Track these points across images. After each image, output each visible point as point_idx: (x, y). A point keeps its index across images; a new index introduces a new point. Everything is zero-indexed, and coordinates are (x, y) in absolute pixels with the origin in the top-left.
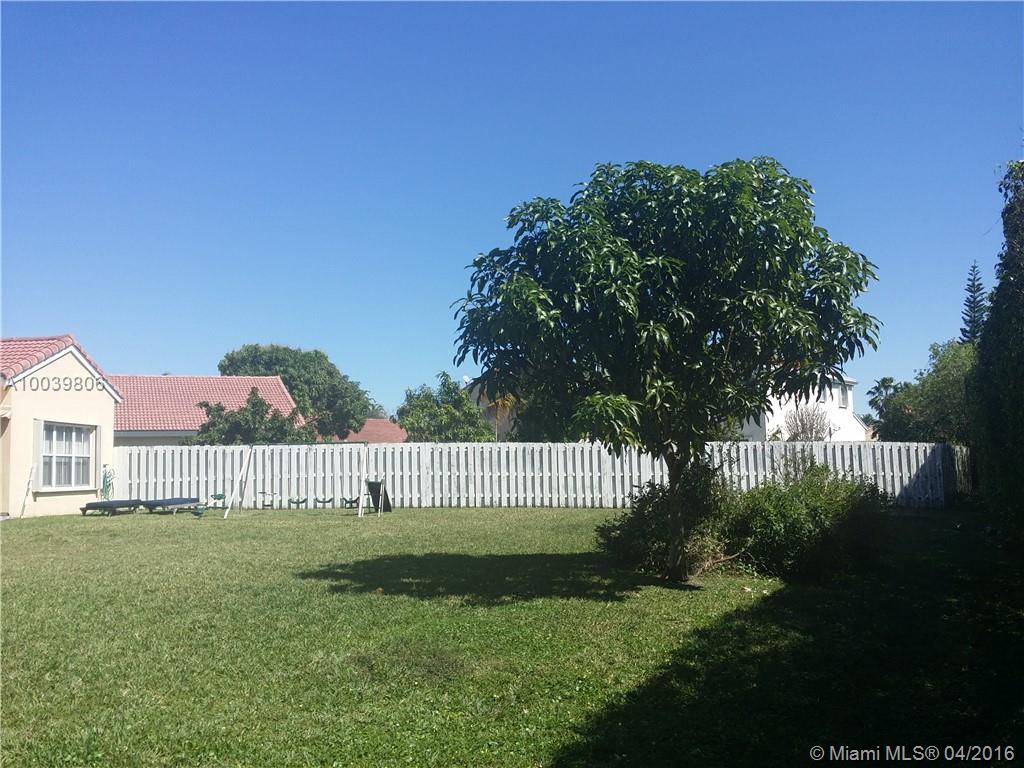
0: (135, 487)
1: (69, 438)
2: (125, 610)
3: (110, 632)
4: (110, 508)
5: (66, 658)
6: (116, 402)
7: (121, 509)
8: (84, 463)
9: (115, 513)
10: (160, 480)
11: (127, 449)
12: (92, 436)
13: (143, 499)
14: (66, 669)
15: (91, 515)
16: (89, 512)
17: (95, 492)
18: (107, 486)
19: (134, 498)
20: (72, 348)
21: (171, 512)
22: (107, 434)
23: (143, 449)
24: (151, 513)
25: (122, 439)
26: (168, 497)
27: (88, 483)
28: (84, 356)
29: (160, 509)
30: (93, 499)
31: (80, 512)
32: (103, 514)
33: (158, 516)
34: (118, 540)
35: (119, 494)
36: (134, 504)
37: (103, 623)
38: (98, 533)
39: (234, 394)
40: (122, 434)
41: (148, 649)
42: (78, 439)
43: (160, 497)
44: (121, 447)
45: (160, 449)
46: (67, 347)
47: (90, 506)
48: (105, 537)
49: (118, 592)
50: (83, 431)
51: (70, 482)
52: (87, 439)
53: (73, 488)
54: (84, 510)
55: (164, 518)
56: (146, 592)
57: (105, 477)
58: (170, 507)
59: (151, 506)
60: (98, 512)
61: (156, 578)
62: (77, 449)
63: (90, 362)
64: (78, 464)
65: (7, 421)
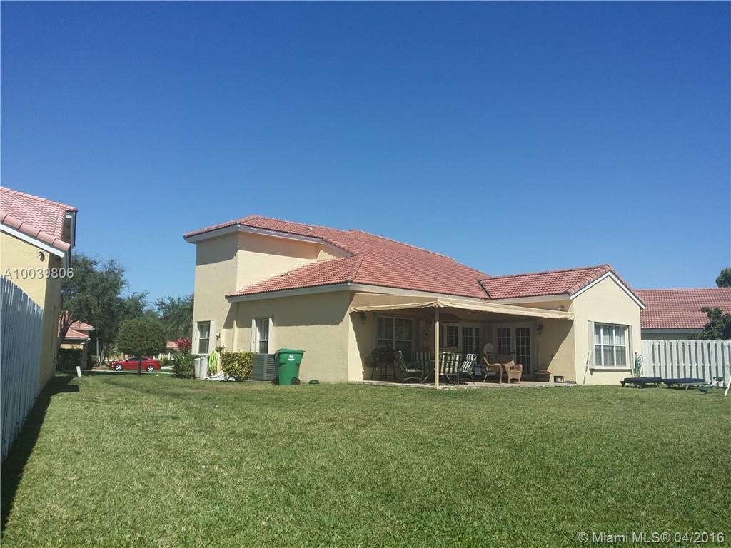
0: (657, 369)
1: (611, 334)
2: (647, 455)
3: (636, 469)
4: (640, 383)
5: (605, 483)
6: (641, 308)
7: (649, 384)
8: (622, 351)
9: (644, 386)
10: (675, 365)
11: (649, 342)
12: (626, 332)
13: (663, 377)
14: (605, 490)
15: (628, 387)
16: (626, 384)
17: (630, 371)
18: (638, 367)
19: (658, 376)
20: (610, 273)
21: (684, 388)
22: (637, 332)
23: (662, 342)
24: (669, 388)
25: (646, 334)
26: (682, 377)
27: (625, 364)
28: (618, 278)
29: (677, 385)
30: (628, 375)
31: (621, 384)
32: (636, 387)
33: (674, 391)
34: (645, 405)
35: (646, 373)
36: (657, 381)
37: (631, 462)
38: (631, 399)
40: (645, 331)
41: (661, 485)
42: (617, 334)
43: (676, 377)
44: (646, 340)
45: (674, 342)
46: (606, 273)
47: (627, 380)
48: (637, 403)
49: (643, 442)
50: (621, 329)
51: (613, 364)
52: (623, 334)
53: (616, 367)
54: (623, 383)
55: (679, 393)
56: (662, 444)
57: (636, 361)
58: (683, 384)
59: (669, 383)
60: (632, 385)
61: (670, 435)
62: (617, 342)
63: (622, 282)
64: (617, 351)
65: (571, 322)
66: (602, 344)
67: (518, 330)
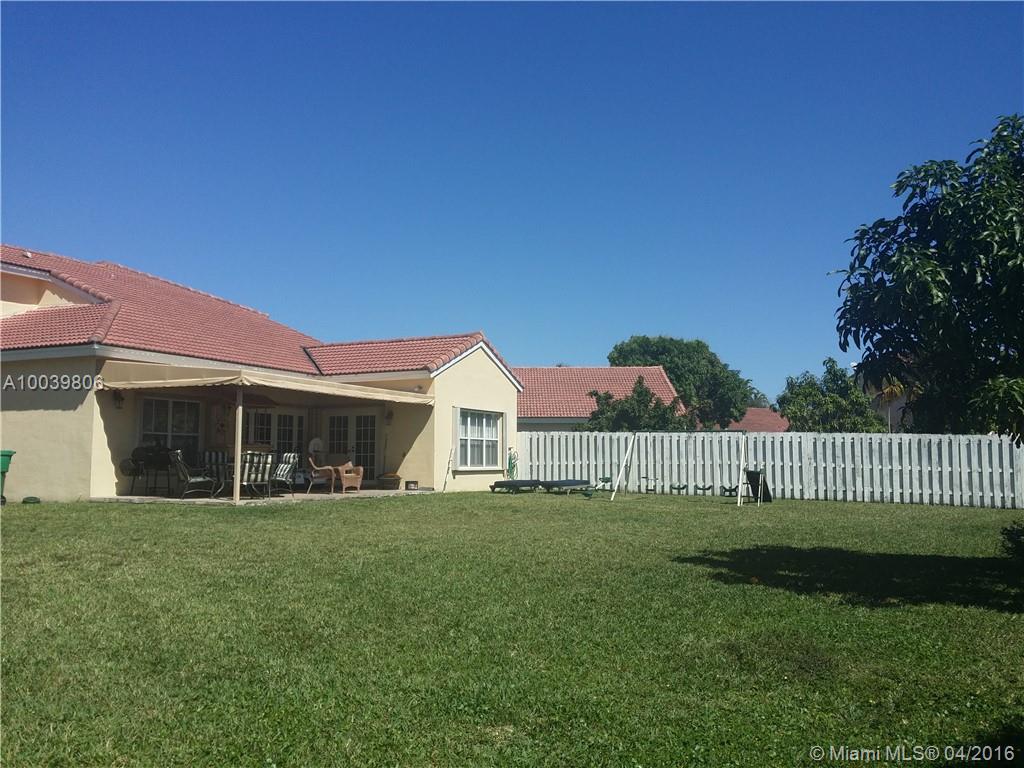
0: (535, 469)
1: (480, 424)
2: (520, 579)
3: (505, 597)
4: (514, 487)
5: (468, 617)
6: (519, 391)
7: (524, 488)
8: (493, 445)
9: (518, 491)
10: (556, 464)
11: (526, 434)
12: (499, 422)
13: (542, 479)
14: (467, 627)
15: (499, 492)
16: (497, 489)
17: (502, 472)
18: (512, 467)
19: (535, 478)
20: (482, 344)
21: (565, 493)
22: (512, 421)
23: (541, 434)
24: (548, 492)
25: (524, 425)
26: (563, 478)
27: (496, 464)
28: (492, 351)
29: (556, 489)
30: (500, 478)
31: (490, 489)
32: (508, 492)
33: (554, 496)
34: (519, 516)
35: (522, 474)
36: (534, 484)
37: (501, 589)
38: (502, 508)
39: (621, 384)
40: (521, 421)
41: (535, 615)
42: (488, 425)
43: (556, 479)
44: (523, 432)
45: (556, 434)
46: (478, 343)
47: (498, 484)
48: (509, 512)
49: (515, 562)
50: (492, 417)
51: (482, 463)
52: (495, 425)
53: (485, 468)
54: (493, 488)
55: (559, 499)
56: (538, 564)
57: (510, 459)
58: (564, 488)
59: (549, 486)
60: (504, 490)
61: (548, 551)
62: (487, 434)
63: (496, 356)
64: (488, 446)
65: (431, 408)
66: (469, 438)
67: (359, 419)
